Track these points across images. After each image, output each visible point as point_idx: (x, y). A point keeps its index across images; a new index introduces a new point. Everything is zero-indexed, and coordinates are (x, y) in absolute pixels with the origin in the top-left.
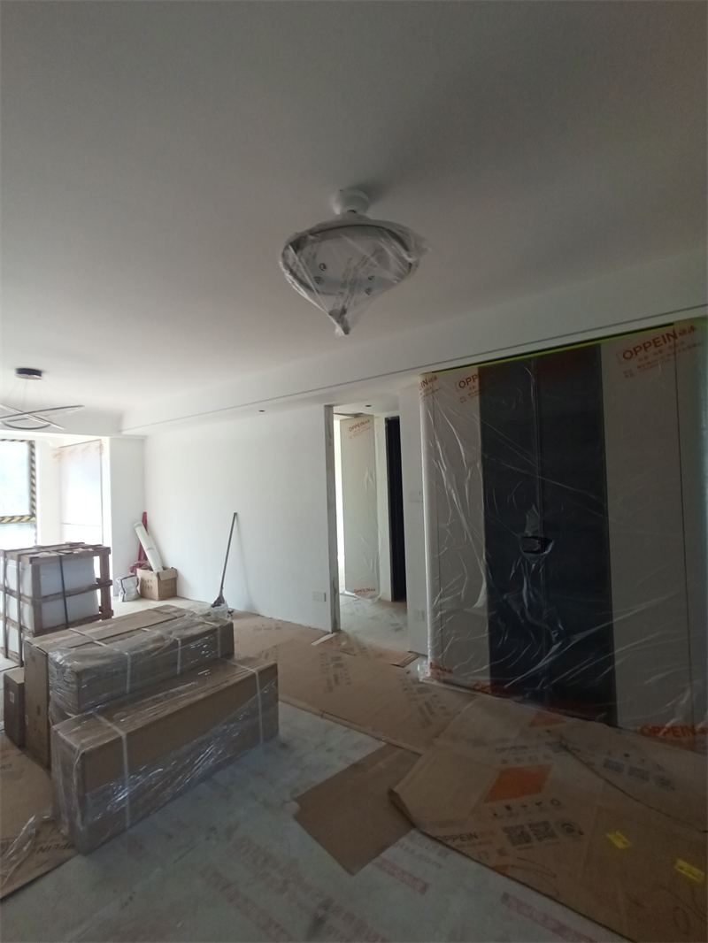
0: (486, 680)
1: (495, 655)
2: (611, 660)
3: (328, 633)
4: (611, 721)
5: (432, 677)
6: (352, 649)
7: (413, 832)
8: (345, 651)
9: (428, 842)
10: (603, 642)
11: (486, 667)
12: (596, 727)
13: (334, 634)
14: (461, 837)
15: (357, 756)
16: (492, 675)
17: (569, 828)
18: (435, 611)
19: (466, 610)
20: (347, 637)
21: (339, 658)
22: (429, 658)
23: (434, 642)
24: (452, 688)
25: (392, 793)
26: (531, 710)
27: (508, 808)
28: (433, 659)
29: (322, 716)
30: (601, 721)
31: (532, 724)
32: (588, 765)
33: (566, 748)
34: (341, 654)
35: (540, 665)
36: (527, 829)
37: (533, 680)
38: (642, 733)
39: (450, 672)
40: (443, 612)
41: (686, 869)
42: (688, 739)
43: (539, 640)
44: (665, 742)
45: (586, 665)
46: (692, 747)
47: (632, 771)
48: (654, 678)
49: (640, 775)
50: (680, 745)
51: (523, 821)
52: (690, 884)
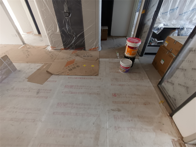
0: (63, 47)
1: (63, 42)
2: (84, 39)
3: (22, 45)
4: (85, 50)
5: (52, 49)
6: (31, 48)
7: (53, 75)
8: (29, 48)
9: (55, 75)
10: (82, 36)
11: (62, 45)
12: (83, 51)
13: (24, 45)
14: (61, 73)
15: (38, 68)
16: (64, 46)
17: (78, 66)
18: (48, 34)
19: (55, 33)
20: (28, 45)
21: (28, 50)
22: (50, 45)
23: (50, 42)
24: (56, 50)
25: (47, 71)
26: (72, 51)
27: (69, 67)
28: (51, 46)
29: (27, 63)
30: (83, 50)
31: (72, 53)
32: (81, 57)
33: (78, 56)
34: (28, 49)
35: (72, 42)
36: (72, 69)
37: (71, 46)
39: (55, 47)
40: (50, 34)
41: (92, 66)
42: (95, 49)
43: (71, 37)
44: (92, 51)
45: (80, 41)
46: (96, 51)
47: (87, 56)
48: (91, 41)
49: (88, 56)
50: (94, 51)
51: (71, 68)
52: (93, 67)
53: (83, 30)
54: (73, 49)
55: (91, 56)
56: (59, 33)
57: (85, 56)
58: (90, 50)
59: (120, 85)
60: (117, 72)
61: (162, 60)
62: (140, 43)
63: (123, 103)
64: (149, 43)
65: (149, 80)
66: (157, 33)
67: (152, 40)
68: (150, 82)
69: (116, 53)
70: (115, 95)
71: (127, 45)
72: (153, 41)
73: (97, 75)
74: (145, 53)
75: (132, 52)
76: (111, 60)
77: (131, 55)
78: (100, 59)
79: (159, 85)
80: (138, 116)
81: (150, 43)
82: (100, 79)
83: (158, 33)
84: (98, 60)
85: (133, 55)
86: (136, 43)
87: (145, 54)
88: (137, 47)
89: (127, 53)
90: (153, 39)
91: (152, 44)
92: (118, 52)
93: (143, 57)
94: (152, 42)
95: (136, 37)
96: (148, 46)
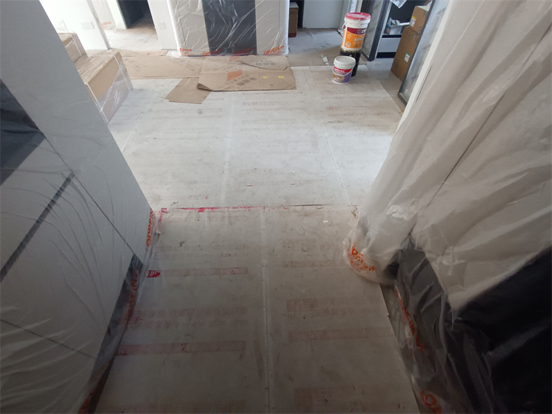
0: (207, 50)
1: (210, 36)
2: (255, 27)
3: (107, 51)
4: (255, 53)
5: (183, 55)
7: (211, 92)
9: (217, 92)
10: (251, 20)
11: (207, 43)
12: (251, 56)
14: (227, 88)
15: (176, 84)
16: (210, 46)
17: (252, 79)
18: (176, 17)
19: (193, 13)
21: (128, 59)
22: (178, 46)
23: (179, 36)
26: (228, 58)
27: (235, 80)
28: (182, 46)
29: (146, 79)
30: (252, 54)
31: (230, 61)
32: (252, 66)
33: (244, 64)
35: (229, 35)
36: (243, 82)
37: (226, 45)
38: (265, 54)
39: (191, 50)
40: (181, 17)
41: (280, 77)
42: (277, 51)
43: (228, 23)
44: (270, 55)
45: (246, 31)
46: (278, 54)
47: (264, 64)
48: (269, 31)
49: (267, 64)
50: (275, 54)
51: (240, 81)
52: (282, 79)
53: (254, 6)
54: (230, 52)
55: (273, 64)
56: (202, 14)
57: (261, 64)
58: (267, 53)
59: (337, 98)
60: (329, 83)
61: (407, 55)
62: (368, 21)
63: (345, 115)
64: (385, 32)
65: (384, 90)
66: (399, 5)
67: (392, 24)
68: (387, 93)
69: (321, 58)
70: (330, 108)
71: (345, 27)
72: (392, 26)
73: (294, 88)
74: (378, 53)
75: (355, 40)
76: (313, 68)
77: (353, 47)
78: (292, 68)
79: (401, 94)
80: (369, 125)
81: (387, 29)
82: (302, 93)
83: (402, 5)
84: (288, 68)
85: (356, 46)
86: (362, 19)
87: (377, 57)
88: (364, 29)
89: (345, 46)
90: (393, 22)
91: (392, 33)
92: (324, 56)
93: (374, 62)
94: (390, 28)
95: (361, 11)
96: (383, 37)
